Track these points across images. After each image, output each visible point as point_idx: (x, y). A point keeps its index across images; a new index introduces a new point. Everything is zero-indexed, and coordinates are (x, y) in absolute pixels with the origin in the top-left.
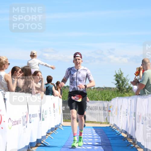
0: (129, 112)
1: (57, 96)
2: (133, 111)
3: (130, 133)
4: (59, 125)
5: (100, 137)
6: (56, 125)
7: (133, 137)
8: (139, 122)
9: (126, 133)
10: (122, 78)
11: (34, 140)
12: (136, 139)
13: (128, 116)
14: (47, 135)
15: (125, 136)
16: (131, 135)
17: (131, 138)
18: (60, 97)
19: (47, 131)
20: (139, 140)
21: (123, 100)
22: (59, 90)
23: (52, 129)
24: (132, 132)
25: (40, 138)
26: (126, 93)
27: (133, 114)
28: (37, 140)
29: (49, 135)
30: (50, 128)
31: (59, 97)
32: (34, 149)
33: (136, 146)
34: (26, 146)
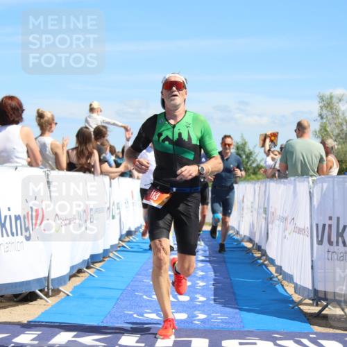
0: (256, 206)
3: (257, 240)
5: (207, 248)
6: (136, 227)
7: (263, 248)
9: (250, 240)
10: (247, 150)
11: (100, 251)
12: (265, 251)
13: (255, 213)
14: (119, 243)
15: (249, 245)
16: (259, 244)
17: (259, 248)
19: (119, 237)
20: (271, 254)
21: (246, 187)
23: (129, 234)
24: (260, 240)
25: (108, 248)
26: (252, 176)
27: (262, 211)
28: (104, 250)
29: (123, 244)
30: (125, 232)
32: (98, 266)
33: (266, 262)
34: (84, 261)
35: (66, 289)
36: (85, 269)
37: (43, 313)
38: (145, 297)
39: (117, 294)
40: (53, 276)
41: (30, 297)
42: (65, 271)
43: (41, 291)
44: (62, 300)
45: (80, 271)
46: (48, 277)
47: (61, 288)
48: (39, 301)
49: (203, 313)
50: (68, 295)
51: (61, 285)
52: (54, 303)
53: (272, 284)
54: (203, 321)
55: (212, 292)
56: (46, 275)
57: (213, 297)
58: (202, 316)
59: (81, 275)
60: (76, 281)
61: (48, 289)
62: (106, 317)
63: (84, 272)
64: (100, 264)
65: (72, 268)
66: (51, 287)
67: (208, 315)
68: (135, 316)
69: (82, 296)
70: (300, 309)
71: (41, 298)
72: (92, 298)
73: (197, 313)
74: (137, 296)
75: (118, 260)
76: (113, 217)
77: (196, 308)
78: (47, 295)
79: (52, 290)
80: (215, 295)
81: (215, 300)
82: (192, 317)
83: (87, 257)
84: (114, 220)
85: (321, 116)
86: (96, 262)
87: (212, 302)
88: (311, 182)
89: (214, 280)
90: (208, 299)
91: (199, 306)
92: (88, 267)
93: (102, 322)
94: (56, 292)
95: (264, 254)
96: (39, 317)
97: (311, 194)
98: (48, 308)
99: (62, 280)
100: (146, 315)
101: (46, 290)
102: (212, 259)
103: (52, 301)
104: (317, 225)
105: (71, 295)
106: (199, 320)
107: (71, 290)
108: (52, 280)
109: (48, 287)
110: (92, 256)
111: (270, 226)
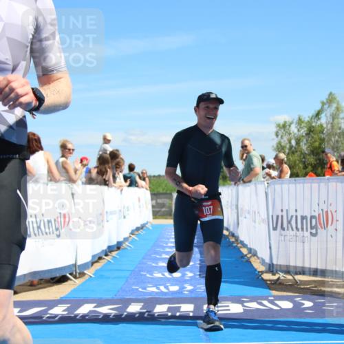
0: (229, 204)
1: (142, 187)
2: (234, 203)
3: (231, 229)
4: (147, 224)
6: (142, 223)
7: (236, 234)
8: (242, 216)
9: (227, 229)
11: (114, 243)
12: (238, 237)
13: (229, 209)
14: (130, 236)
16: (234, 232)
17: (233, 235)
18: (147, 189)
19: (130, 231)
20: (242, 238)
22: (147, 179)
23: (138, 229)
24: (234, 228)
25: (121, 240)
27: (234, 207)
28: (118, 243)
29: (133, 236)
30: (135, 228)
31: (144, 189)
32: (114, 254)
33: (239, 245)
34: (103, 251)
35: (90, 272)
36: (104, 257)
37: (72, 291)
38: (148, 275)
39: (127, 274)
40: (79, 263)
41: (62, 279)
42: (88, 259)
43: (70, 274)
44: (87, 280)
45: (100, 258)
46: (76, 264)
47: (85, 272)
48: (69, 282)
49: (191, 285)
50: (91, 277)
51: (85, 269)
52: (80, 283)
53: (242, 261)
54: (190, 291)
55: (198, 270)
56: (74, 263)
57: (198, 273)
58: (190, 288)
59: (101, 261)
60: (97, 266)
61: (76, 273)
62: (118, 291)
63: (104, 259)
64: (116, 252)
65: (93, 256)
66: (78, 271)
67: (195, 286)
68: (140, 290)
69: (102, 277)
70: (262, 279)
71: (71, 280)
72: (109, 278)
73: (186, 285)
74: (142, 275)
75: (129, 248)
76: (124, 217)
77: (186, 281)
78: (75, 277)
79: (80, 274)
80: (200, 271)
81: (200, 275)
82: (182, 288)
83: (105, 248)
84: (125, 220)
85: (277, 136)
86: (113, 251)
87: (198, 277)
88: (266, 185)
89: (200, 260)
90: (195, 275)
91: (188, 280)
92: (106, 255)
93: (116, 295)
94: (82, 274)
95: (237, 239)
96: (69, 294)
97: (266, 193)
98: (75, 287)
99: (86, 266)
100: (148, 289)
101: (74, 273)
102: (199, 244)
103: (78, 281)
104: (272, 216)
105: (93, 276)
106: (187, 291)
107: (93, 272)
108: (79, 266)
109: (76, 270)
110: (109, 247)
111: (240, 218)
